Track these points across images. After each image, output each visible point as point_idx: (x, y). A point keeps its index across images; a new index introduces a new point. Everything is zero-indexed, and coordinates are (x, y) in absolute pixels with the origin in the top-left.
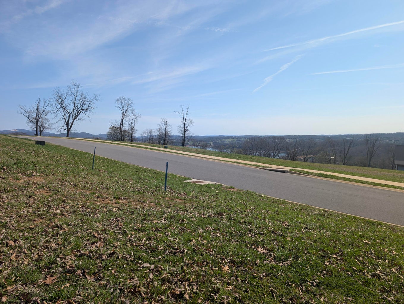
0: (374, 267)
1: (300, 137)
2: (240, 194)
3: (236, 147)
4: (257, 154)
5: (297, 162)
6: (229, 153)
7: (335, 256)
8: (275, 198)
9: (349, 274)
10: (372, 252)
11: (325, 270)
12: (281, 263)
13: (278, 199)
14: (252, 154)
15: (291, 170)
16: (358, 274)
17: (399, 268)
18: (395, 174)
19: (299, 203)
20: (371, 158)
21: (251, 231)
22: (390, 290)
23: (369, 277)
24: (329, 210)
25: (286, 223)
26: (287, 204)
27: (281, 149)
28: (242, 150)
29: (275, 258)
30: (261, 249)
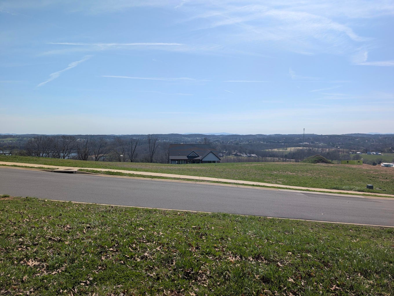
0: (144, 250)
1: (91, 136)
2: (17, 202)
3: (17, 148)
4: (44, 155)
5: (88, 162)
6: (7, 155)
7: (111, 249)
8: (60, 201)
9: (122, 262)
10: (143, 237)
11: (100, 266)
12: (55, 271)
13: (63, 201)
14: (38, 155)
15: (79, 170)
16: (130, 260)
17: (162, 246)
18: (169, 167)
19: (87, 203)
20: (153, 155)
21: (22, 243)
22: (153, 267)
23: (139, 260)
24: (115, 205)
25: (67, 227)
26: (73, 205)
27: (71, 149)
28: (25, 151)
29: (48, 268)
30: (32, 261)
